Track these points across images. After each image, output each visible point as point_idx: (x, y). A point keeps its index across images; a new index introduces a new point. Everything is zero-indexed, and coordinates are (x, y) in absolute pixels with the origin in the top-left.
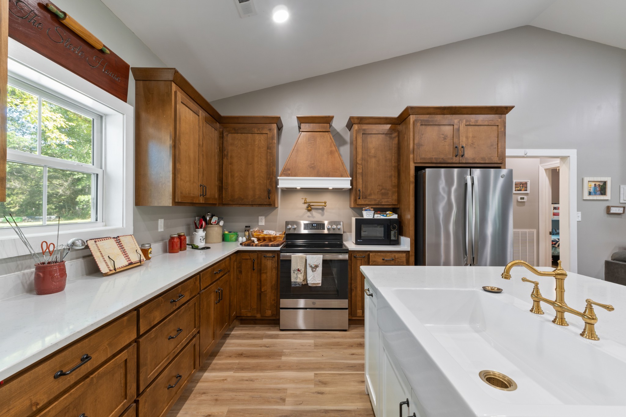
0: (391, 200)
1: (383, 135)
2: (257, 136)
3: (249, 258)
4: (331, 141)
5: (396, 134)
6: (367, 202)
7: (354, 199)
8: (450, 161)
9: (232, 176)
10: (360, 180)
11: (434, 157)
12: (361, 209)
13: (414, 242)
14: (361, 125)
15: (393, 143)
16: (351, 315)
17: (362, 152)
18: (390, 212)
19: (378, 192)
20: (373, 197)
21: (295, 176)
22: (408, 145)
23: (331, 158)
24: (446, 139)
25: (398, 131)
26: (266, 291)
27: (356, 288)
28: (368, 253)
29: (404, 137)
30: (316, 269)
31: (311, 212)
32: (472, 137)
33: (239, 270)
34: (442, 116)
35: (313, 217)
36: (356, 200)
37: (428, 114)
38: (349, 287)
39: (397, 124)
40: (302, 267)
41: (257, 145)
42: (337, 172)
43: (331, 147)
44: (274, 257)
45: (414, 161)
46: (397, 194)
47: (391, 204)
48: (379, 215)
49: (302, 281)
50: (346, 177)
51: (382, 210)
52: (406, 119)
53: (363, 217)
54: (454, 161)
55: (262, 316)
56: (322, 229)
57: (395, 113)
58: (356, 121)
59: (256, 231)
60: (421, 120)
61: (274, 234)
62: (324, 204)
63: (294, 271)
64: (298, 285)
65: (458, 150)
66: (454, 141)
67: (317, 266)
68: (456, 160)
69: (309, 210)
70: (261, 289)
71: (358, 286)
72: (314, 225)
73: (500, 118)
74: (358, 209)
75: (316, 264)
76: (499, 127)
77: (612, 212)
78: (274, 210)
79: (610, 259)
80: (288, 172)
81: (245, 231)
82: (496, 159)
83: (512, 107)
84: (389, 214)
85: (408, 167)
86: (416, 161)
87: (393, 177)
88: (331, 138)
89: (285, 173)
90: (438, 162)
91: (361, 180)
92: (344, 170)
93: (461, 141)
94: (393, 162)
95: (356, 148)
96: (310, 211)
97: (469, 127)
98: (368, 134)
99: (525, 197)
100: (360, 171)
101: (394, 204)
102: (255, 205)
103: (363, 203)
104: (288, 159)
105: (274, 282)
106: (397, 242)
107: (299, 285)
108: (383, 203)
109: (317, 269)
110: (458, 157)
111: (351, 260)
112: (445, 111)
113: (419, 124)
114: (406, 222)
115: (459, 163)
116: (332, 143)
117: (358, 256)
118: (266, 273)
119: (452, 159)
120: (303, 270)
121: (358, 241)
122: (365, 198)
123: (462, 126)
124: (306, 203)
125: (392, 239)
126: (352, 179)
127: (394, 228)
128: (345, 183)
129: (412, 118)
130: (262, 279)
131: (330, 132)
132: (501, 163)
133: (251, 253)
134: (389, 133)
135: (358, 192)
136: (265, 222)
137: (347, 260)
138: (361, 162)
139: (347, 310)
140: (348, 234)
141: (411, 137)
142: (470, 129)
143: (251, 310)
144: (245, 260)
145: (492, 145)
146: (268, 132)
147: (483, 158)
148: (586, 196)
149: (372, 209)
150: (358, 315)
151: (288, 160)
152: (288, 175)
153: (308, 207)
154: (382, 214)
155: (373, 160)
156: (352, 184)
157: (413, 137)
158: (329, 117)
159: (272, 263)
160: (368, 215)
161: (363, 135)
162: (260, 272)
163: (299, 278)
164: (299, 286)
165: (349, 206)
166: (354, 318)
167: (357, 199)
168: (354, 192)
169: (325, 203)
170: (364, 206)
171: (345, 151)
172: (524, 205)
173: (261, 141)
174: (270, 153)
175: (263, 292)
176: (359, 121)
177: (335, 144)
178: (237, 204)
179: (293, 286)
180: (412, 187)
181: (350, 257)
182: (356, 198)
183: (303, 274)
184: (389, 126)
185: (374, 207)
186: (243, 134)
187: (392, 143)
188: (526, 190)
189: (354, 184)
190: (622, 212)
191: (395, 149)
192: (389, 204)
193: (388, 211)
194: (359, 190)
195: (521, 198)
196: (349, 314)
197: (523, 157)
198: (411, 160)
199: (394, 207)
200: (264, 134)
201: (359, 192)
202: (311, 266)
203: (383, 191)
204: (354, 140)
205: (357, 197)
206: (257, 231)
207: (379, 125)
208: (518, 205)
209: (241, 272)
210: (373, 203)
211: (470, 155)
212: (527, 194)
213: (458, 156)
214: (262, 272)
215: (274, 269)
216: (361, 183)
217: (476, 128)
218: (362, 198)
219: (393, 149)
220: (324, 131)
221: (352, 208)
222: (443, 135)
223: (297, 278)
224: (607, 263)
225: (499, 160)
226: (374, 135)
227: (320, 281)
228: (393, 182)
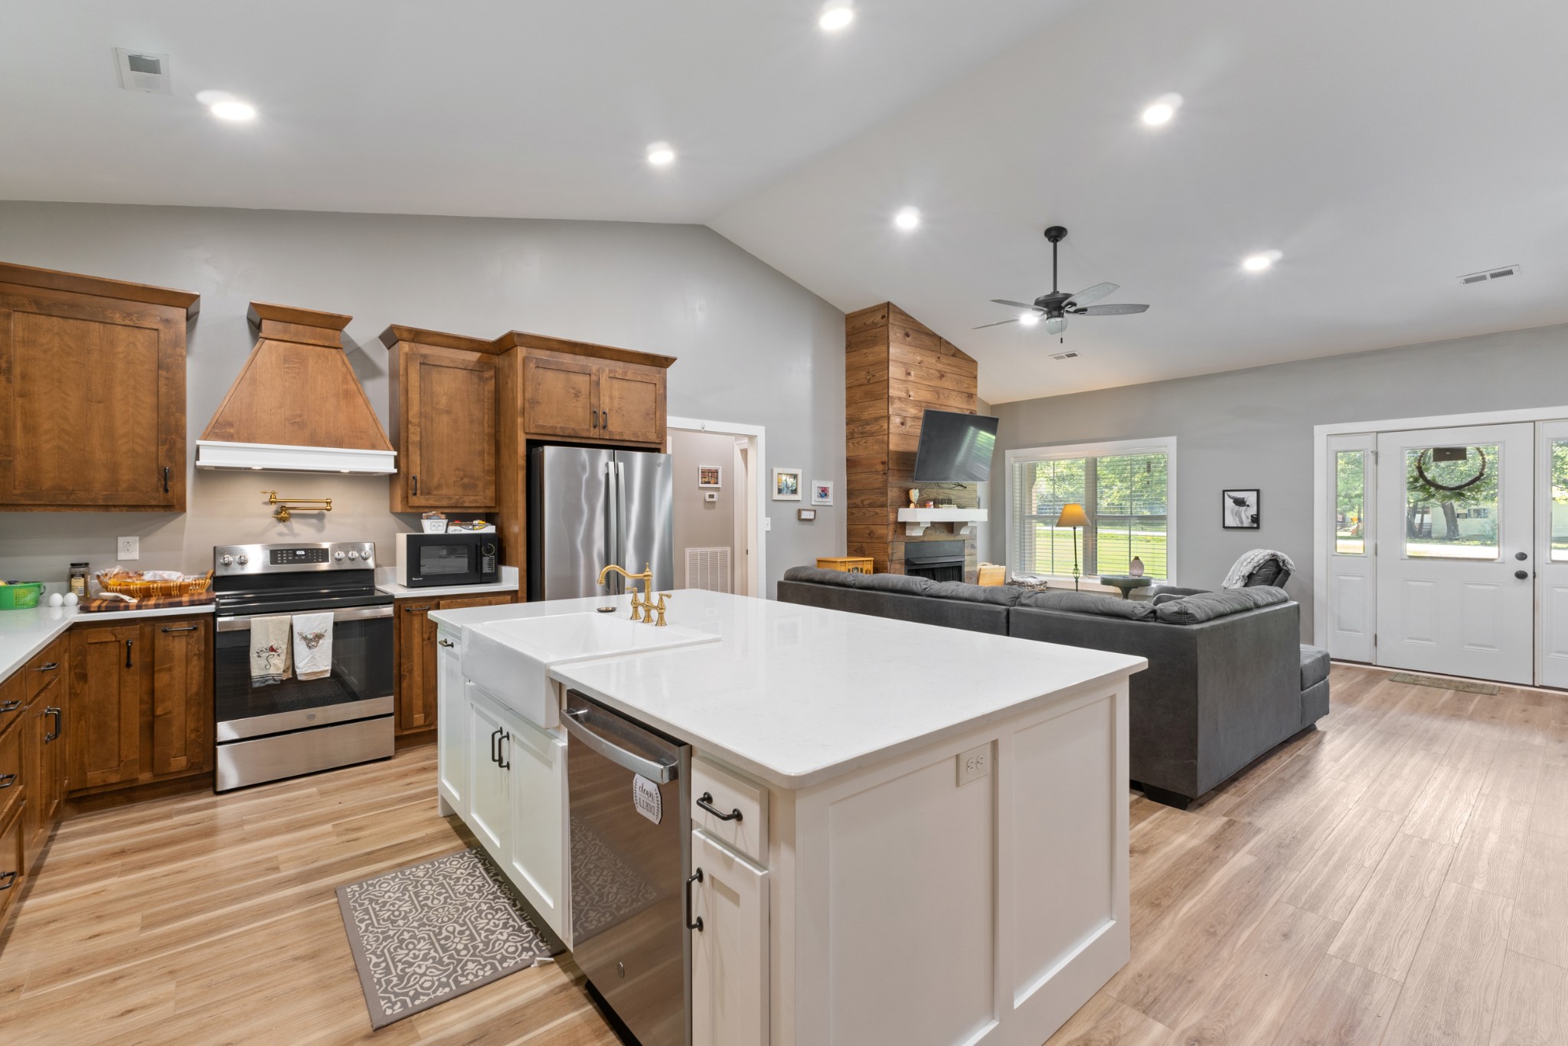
0: (483, 497)
1: (465, 371)
2: (122, 334)
3: (114, 639)
4: (344, 369)
5: (492, 373)
6: (432, 502)
7: (401, 495)
8: (585, 434)
9: (30, 429)
10: (415, 457)
11: (559, 425)
12: (420, 516)
13: (525, 573)
14: (417, 344)
15: (486, 388)
16: (401, 727)
17: (420, 400)
18: (481, 522)
19: (455, 482)
20: (444, 491)
21: (249, 441)
22: (514, 399)
23: (347, 406)
24: (578, 396)
25: (495, 367)
26: (170, 712)
27: (411, 671)
28: (437, 600)
29: (507, 383)
30: (318, 642)
31: (287, 523)
32: (619, 398)
33: (75, 674)
34: (572, 356)
35: (294, 535)
36: (407, 497)
37: (548, 349)
38: (395, 672)
39: (493, 354)
40: (280, 642)
41: (121, 356)
42: (362, 439)
43: (345, 381)
44: (195, 629)
45: (524, 429)
46: (494, 487)
47: (483, 505)
48: (458, 528)
49: (281, 671)
50: (384, 450)
51: (465, 518)
52: (509, 349)
53: (423, 532)
54: (591, 435)
55: (155, 776)
56: (320, 560)
57: (491, 334)
58: (405, 335)
59: (115, 575)
60: (536, 358)
61: (178, 578)
62: (325, 505)
63: (258, 653)
64: (272, 682)
65: (598, 418)
66: (592, 401)
67: (319, 637)
68: (594, 433)
69: (282, 520)
70: (153, 710)
71: (415, 668)
72: (298, 553)
73: (659, 373)
74: (412, 516)
75: (317, 631)
76: (657, 386)
77: (803, 517)
78: (171, 521)
79: (782, 579)
80: (228, 430)
81: (72, 576)
82: (652, 437)
83: (674, 360)
84: (478, 525)
85: (513, 439)
86: (527, 431)
87: (486, 454)
88: (343, 362)
89: (216, 431)
90: (566, 434)
91: (419, 458)
92: (379, 436)
93: (601, 402)
94: (486, 425)
95: (407, 391)
96: (284, 521)
97: (614, 381)
98: (434, 365)
99: (715, 494)
100: (414, 438)
101: (488, 505)
102: (115, 506)
103: (423, 505)
104: (227, 399)
105: (194, 689)
106: (495, 578)
107: (274, 680)
108: (466, 505)
109: (321, 641)
110: (597, 430)
111: (400, 618)
112: (577, 349)
113: (532, 365)
114: (512, 540)
115: (600, 439)
116: (348, 374)
117: (414, 608)
118: (170, 669)
119: (588, 430)
120: (283, 647)
121: (414, 579)
122: (428, 492)
123: (604, 378)
124: (275, 502)
125: (484, 571)
126: (399, 453)
127: (489, 551)
128: (383, 462)
129: (521, 352)
130: (156, 685)
131: (341, 348)
132: (661, 443)
133: (118, 628)
134: (478, 369)
135: (412, 482)
136: (141, 551)
137: (392, 618)
138: (418, 420)
139: (393, 717)
140: (387, 569)
141: (519, 385)
142: (616, 384)
143: (119, 766)
144: (98, 646)
145: (648, 414)
146: (160, 326)
147: (635, 434)
148: (776, 496)
149: (443, 516)
150: (416, 724)
151: (226, 401)
152: (230, 438)
153: (278, 513)
154: (464, 525)
155: (445, 418)
156: (397, 465)
157: (522, 387)
158: (339, 317)
159: (188, 644)
160: (434, 526)
161: (423, 366)
162: (150, 669)
163: (275, 665)
164: (275, 683)
165: (388, 510)
166: (407, 733)
167: (410, 496)
168: (402, 481)
169: (327, 503)
170: (426, 510)
171: (378, 391)
172: (714, 507)
173: (135, 345)
174: (168, 379)
175: (160, 716)
176: (412, 336)
177: (355, 377)
178: (48, 505)
179: (256, 685)
180: (521, 476)
181: (397, 611)
182: (407, 493)
183: (283, 657)
184: (477, 355)
185: (447, 511)
186: (71, 321)
187: (484, 389)
188: (717, 483)
189: (402, 464)
190: (813, 518)
191: (491, 401)
192: (478, 505)
193: (476, 520)
194: (414, 478)
195: (711, 496)
196: (395, 727)
197: (700, 431)
198: (519, 426)
199: (488, 511)
200: (147, 331)
201: (414, 481)
202: (305, 638)
203: (466, 480)
204: (401, 373)
205: (410, 492)
206: (118, 574)
207: (457, 350)
208: (706, 508)
209: (83, 677)
210: (445, 503)
211: (617, 428)
212: (718, 489)
213: (597, 427)
214: (156, 669)
215: (195, 661)
216: (419, 462)
217: (625, 383)
218: (421, 495)
219: (486, 400)
220: (327, 345)
221: (396, 514)
222: (573, 388)
223: (268, 667)
224: (780, 584)
225: (658, 437)
226: (445, 369)
227: (328, 665)
228: (486, 463)
